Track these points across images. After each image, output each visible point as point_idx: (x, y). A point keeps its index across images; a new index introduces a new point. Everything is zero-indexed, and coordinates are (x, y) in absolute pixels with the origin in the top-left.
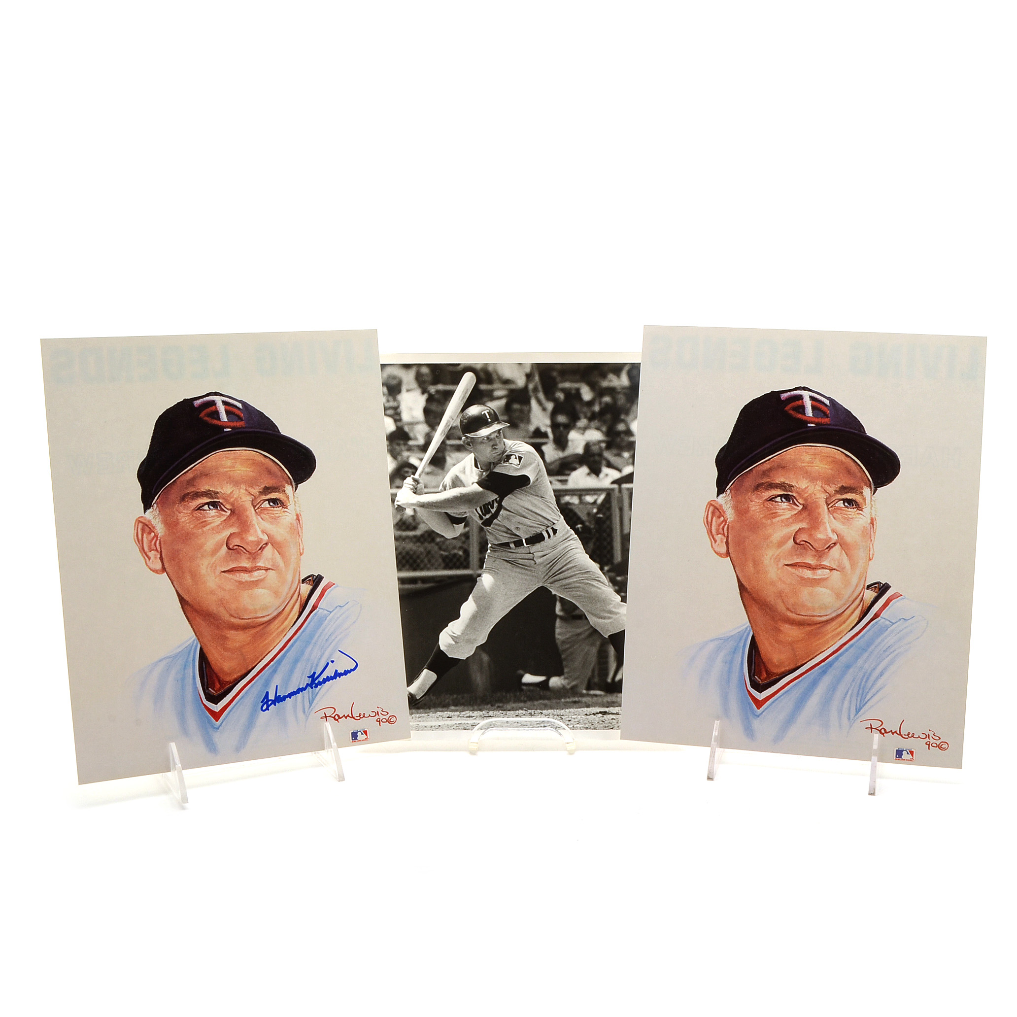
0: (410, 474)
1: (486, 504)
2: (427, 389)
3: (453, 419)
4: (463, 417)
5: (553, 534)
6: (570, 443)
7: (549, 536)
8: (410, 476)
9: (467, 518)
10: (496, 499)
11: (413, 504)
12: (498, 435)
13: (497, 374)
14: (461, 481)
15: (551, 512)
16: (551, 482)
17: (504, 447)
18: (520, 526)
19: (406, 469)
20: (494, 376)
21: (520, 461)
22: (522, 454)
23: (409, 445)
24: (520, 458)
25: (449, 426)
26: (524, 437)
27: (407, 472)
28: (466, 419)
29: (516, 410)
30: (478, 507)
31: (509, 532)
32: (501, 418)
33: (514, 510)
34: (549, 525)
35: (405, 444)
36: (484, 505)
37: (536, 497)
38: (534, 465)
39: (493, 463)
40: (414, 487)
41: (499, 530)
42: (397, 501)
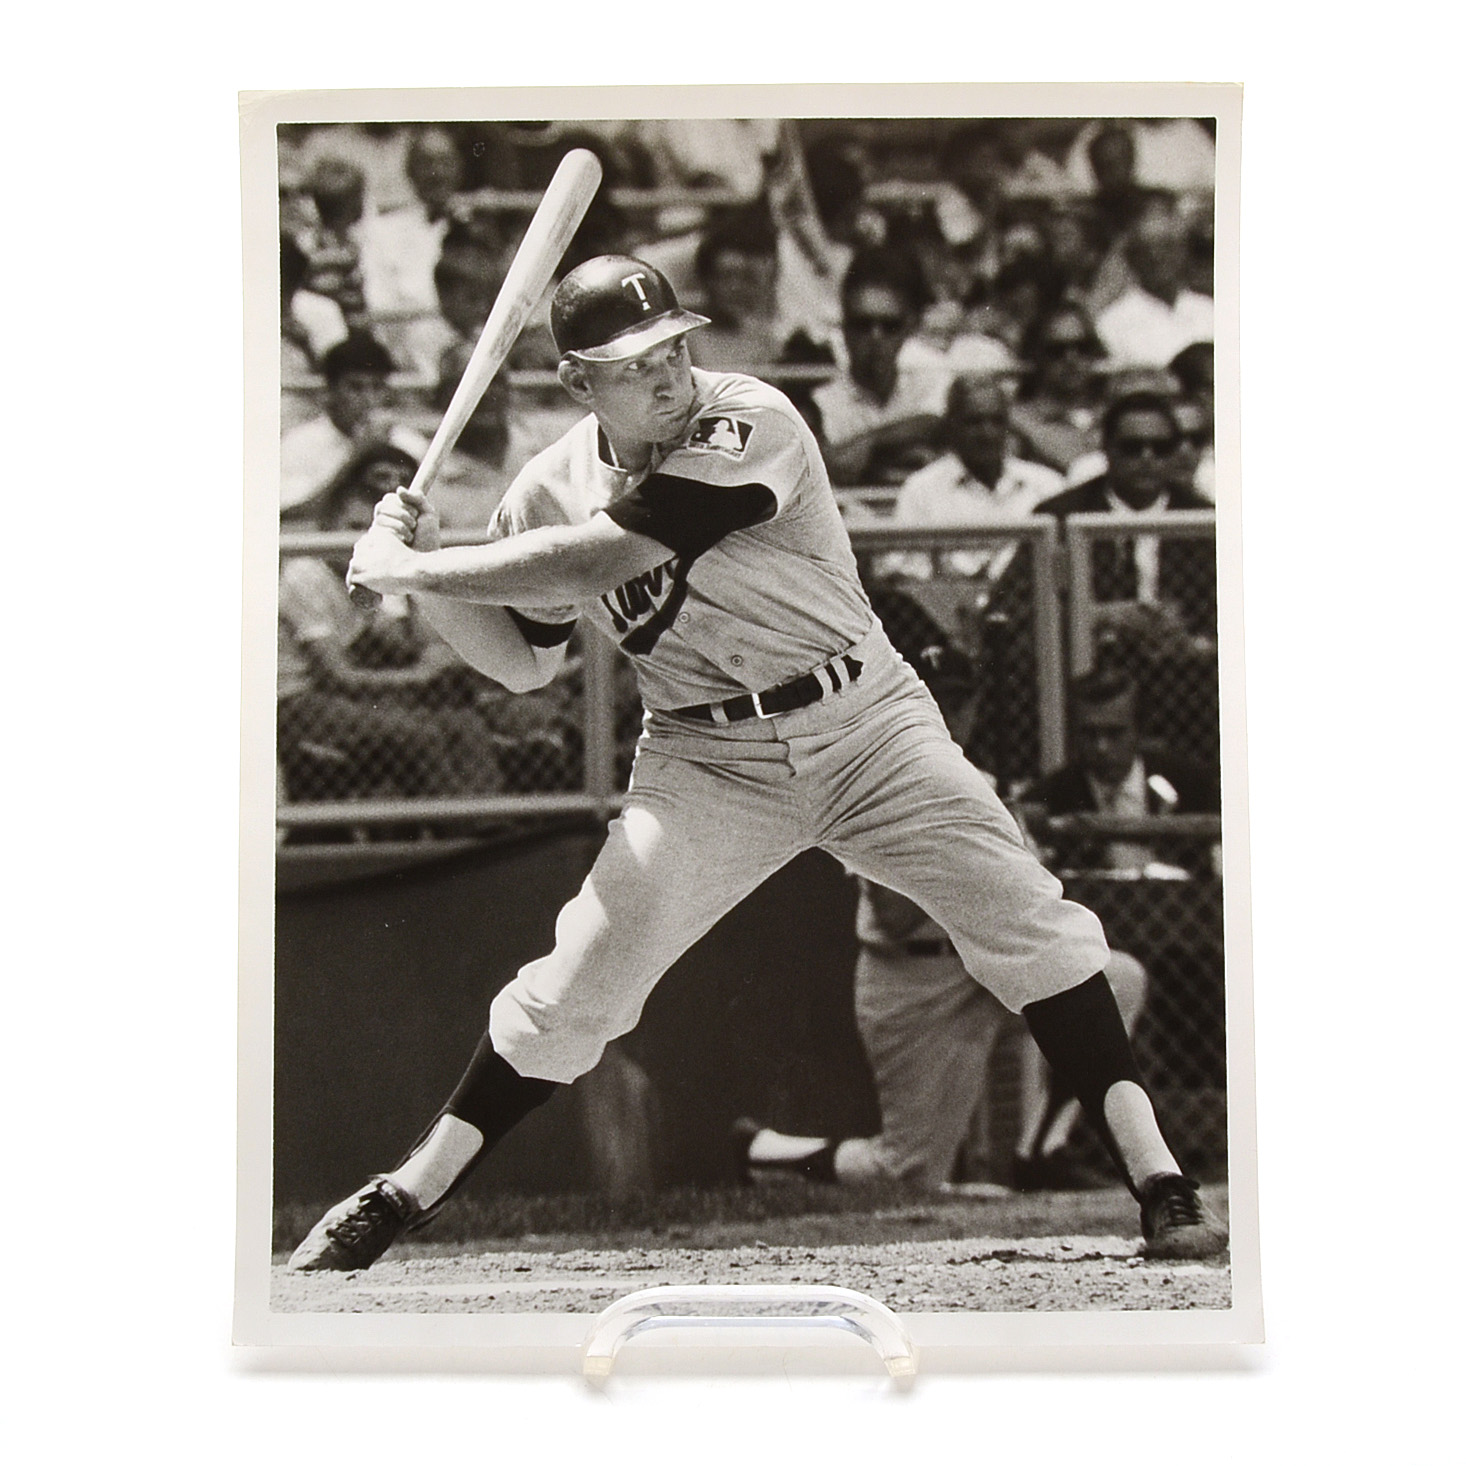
0: (393, 483)
1: (637, 580)
2: (444, 203)
3: (529, 304)
4: (562, 295)
5: (848, 679)
6: (903, 382)
7: (837, 685)
8: (394, 491)
9: (576, 626)
10: (668, 564)
11: (403, 582)
12: (674, 354)
13: (670, 156)
14: (556, 506)
15: (842, 606)
16: (841, 508)
17: (692, 393)
18: (745, 653)
19: (383, 467)
20: (662, 164)
21: (744, 440)
22: (752, 416)
23: (389, 389)
24: (745, 431)
25: (517, 325)
26: (757, 362)
27: (385, 477)
28: (571, 303)
29: (731, 273)
30: (609, 590)
31: (710, 671)
32: (681, 298)
33: (726, 598)
34: (836, 647)
35: (379, 386)
36: (629, 585)
37: (794, 557)
38: (788, 453)
39: (659, 444)
40: (407, 524)
41: (675, 666)
42: (355, 572)
